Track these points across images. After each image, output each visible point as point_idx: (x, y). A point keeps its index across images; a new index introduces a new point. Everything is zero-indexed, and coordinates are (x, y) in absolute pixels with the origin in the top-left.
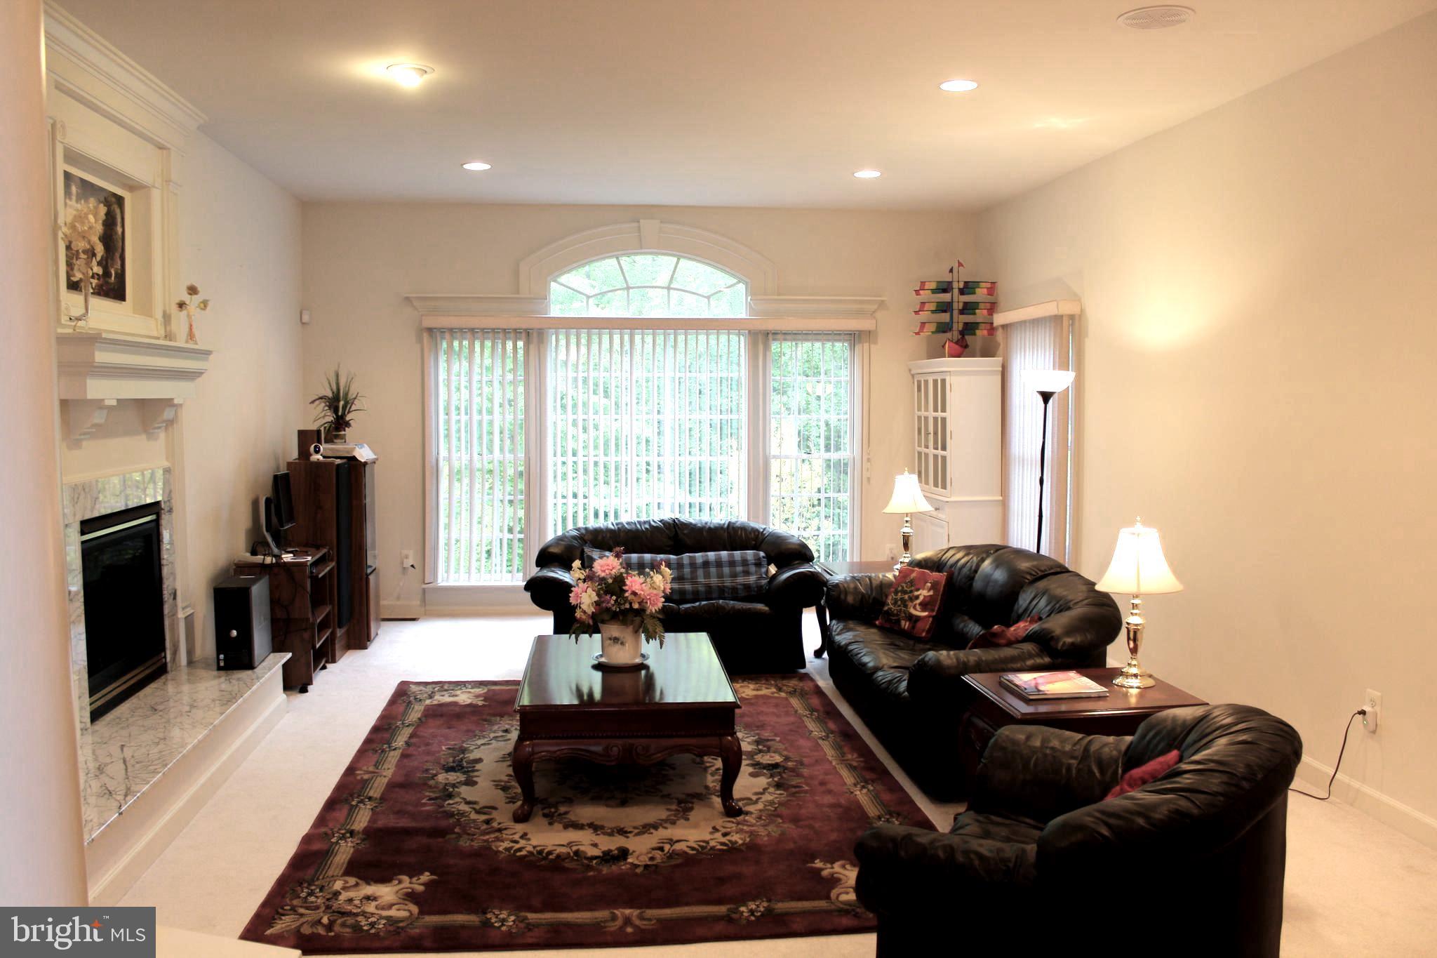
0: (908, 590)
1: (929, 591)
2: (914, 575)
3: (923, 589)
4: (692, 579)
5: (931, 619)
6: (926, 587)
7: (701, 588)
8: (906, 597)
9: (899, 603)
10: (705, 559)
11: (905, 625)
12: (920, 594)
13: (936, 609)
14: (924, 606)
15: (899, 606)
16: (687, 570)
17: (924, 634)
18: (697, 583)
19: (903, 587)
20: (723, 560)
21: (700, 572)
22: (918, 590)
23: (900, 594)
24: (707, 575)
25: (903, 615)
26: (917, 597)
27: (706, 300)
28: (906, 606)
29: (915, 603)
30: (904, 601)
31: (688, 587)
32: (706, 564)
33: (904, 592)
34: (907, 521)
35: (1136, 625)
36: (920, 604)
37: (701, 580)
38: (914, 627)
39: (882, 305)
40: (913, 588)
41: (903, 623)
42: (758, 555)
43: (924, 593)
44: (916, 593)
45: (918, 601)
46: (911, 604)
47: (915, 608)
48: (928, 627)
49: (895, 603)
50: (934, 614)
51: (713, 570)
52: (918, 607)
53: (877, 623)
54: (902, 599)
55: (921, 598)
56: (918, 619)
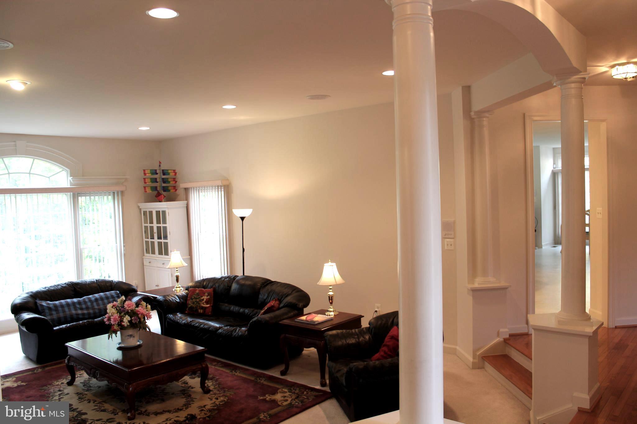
0: (198, 297)
1: (207, 296)
2: (197, 291)
3: (204, 296)
4: (92, 307)
5: (211, 307)
6: (205, 295)
7: (97, 311)
8: (198, 300)
9: (195, 303)
10: (95, 298)
11: (201, 311)
12: (204, 298)
13: (212, 303)
14: (207, 302)
15: (196, 304)
16: (89, 304)
17: (210, 313)
18: (95, 309)
19: (194, 297)
20: (103, 297)
21: (95, 304)
22: (202, 297)
23: (194, 300)
24: (98, 305)
25: (199, 307)
26: (203, 300)
27: (48, 179)
28: (199, 304)
29: (203, 302)
30: (197, 302)
31: (91, 311)
32: (96, 300)
33: (197, 299)
34: (177, 271)
35: (332, 295)
36: (205, 302)
37: (96, 307)
38: (205, 311)
39: (126, 180)
40: (199, 296)
41: (200, 311)
42: (117, 292)
43: (205, 298)
44: (202, 298)
45: (204, 301)
46: (201, 303)
47: (203, 304)
48: (211, 310)
49: (193, 303)
50: (212, 305)
51: (100, 302)
52: (205, 303)
53: (186, 312)
54: (196, 301)
55: (205, 300)
56: (206, 308)
